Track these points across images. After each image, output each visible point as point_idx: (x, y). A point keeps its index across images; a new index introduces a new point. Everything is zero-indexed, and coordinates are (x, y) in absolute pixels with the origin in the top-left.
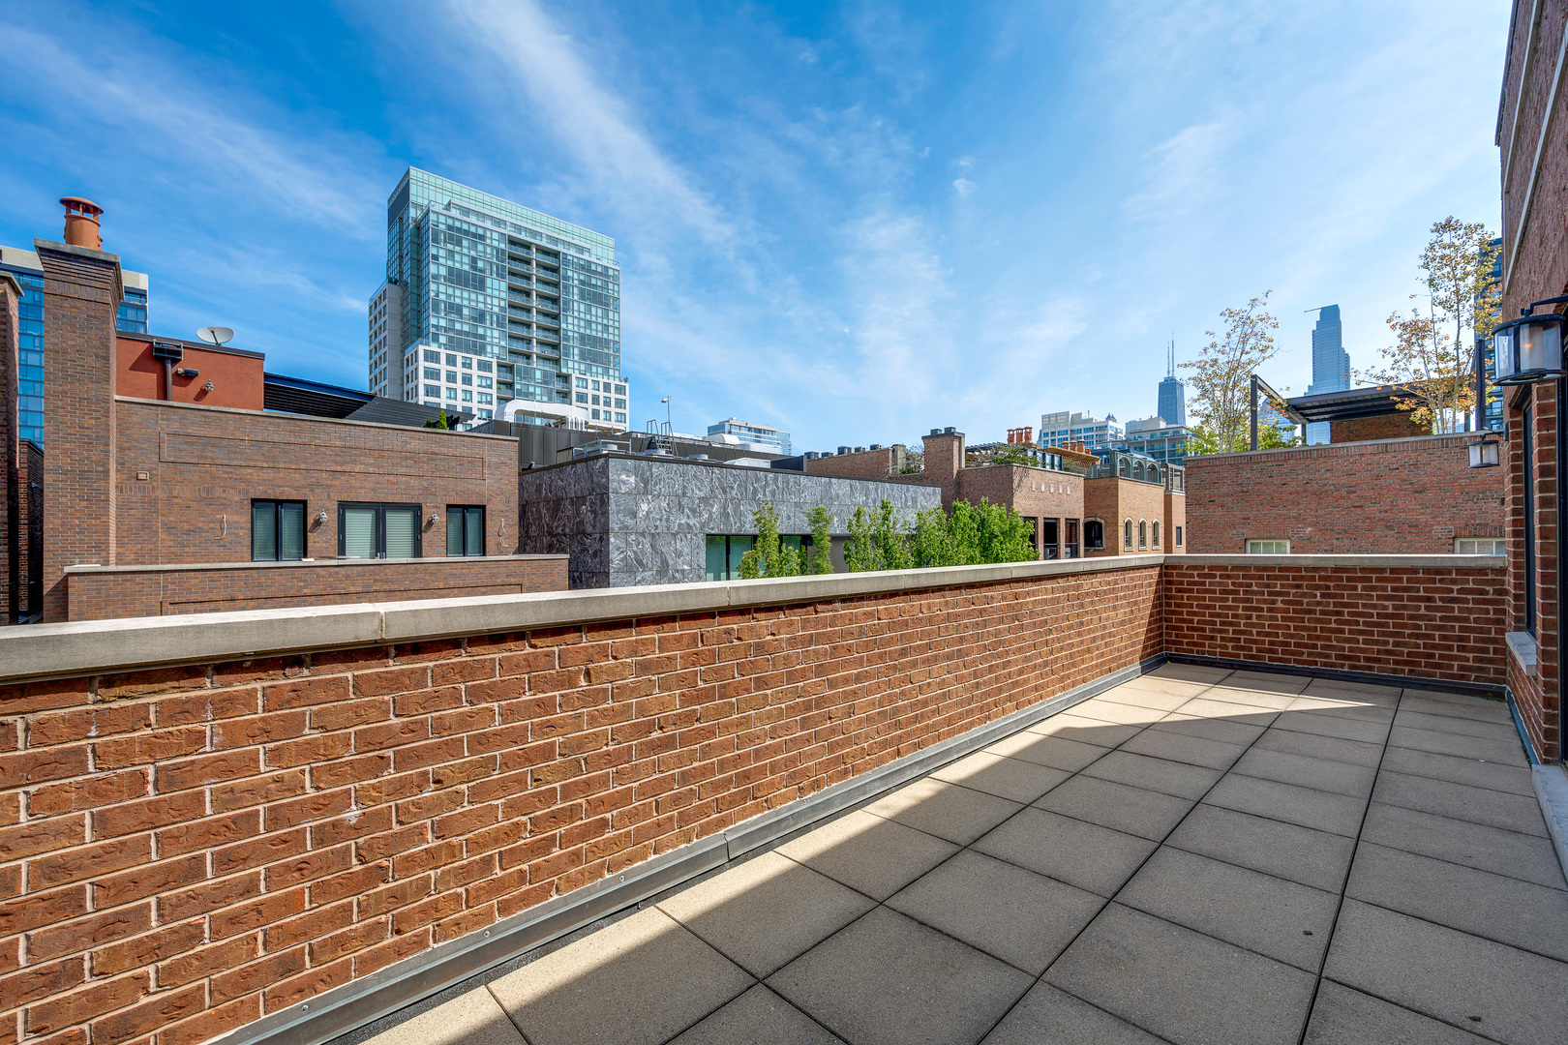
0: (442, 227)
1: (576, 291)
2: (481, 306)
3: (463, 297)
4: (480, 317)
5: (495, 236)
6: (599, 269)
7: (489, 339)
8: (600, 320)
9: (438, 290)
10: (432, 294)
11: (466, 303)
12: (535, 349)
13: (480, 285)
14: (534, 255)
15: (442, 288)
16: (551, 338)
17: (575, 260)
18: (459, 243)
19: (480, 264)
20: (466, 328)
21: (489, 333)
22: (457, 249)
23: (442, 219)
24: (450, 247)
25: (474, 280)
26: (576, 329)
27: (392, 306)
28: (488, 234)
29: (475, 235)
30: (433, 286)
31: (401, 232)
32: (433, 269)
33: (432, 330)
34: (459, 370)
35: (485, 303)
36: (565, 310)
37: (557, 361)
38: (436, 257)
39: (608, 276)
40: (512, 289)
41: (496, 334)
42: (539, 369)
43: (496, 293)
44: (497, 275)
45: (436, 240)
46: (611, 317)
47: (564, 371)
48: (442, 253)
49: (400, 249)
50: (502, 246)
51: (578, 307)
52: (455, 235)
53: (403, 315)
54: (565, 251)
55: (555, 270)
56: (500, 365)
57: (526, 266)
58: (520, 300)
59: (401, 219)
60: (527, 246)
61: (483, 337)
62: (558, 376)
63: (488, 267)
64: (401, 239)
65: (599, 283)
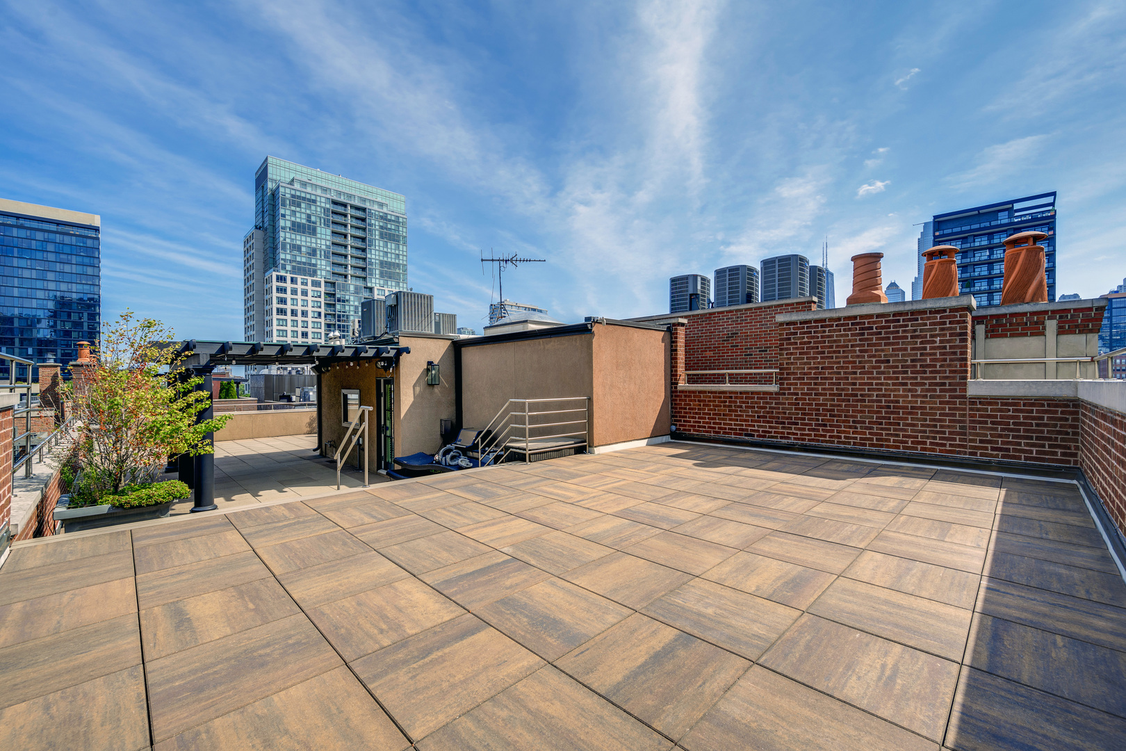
0: (288, 196)
1: (377, 233)
2: (314, 245)
3: (301, 240)
4: (313, 252)
5: (323, 200)
6: (393, 218)
7: (319, 267)
8: (393, 251)
9: (285, 236)
10: (281, 239)
11: (303, 244)
12: (350, 271)
13: (313, 232)
14: (349, 211)
15: (288, 235)
16: (361, 264)
17: (377, 213)
18: (299, 206)
19: (313, 219)
20: (304, 260)
21: (319, 262)
22: (298, 209)
23: (288, 191)
24: (293, 208)
25: (309, 229)
26: (377, 257)
27: (257, 243)
28: (318, 199)
29: (309, 200)
30: (282, 234)
31: (263, 196)
32: (282, 223)
33: (282, 262)
34: (299, 287)
35: (316, 243)
36: (370, 246)
37: (365, 279)
38: (284, 216)
39: (399, 222)
40: (333, 233)
41: (324, 263)
42: (352, 284)
43: (323, 237)
44: (324, 224)
45: (284, 205)
46: (401, 248)
47: (369, 285)
48: (288, 212)
49: (263, 207)
50: (328, 206)
51: (379, 245)
52: (296, 201)
53: (265, 250)
54: (370, 208)
55: (363, 220)
56: (326, 282)
57: (343, 218)
58: (339, 240)
59: (263, 187)
60: (345, 205)
61: (315, 265)
62: (365, 288)
63: (318, 220)
64: (263, 200)
65: (393, 227)
